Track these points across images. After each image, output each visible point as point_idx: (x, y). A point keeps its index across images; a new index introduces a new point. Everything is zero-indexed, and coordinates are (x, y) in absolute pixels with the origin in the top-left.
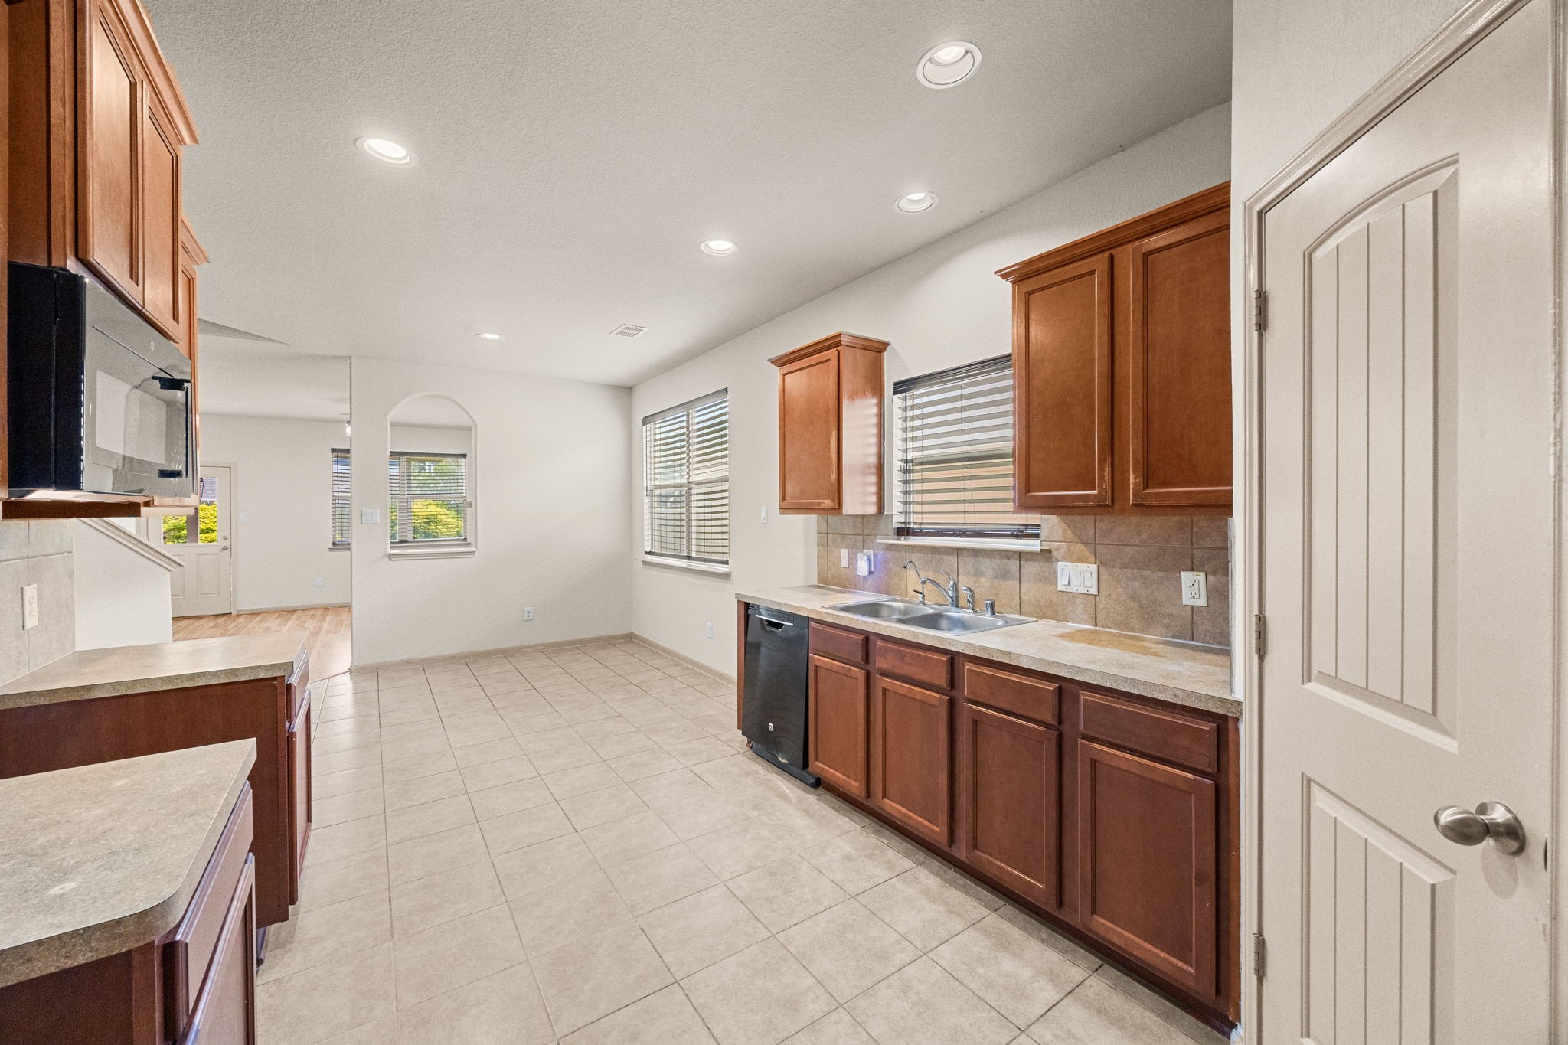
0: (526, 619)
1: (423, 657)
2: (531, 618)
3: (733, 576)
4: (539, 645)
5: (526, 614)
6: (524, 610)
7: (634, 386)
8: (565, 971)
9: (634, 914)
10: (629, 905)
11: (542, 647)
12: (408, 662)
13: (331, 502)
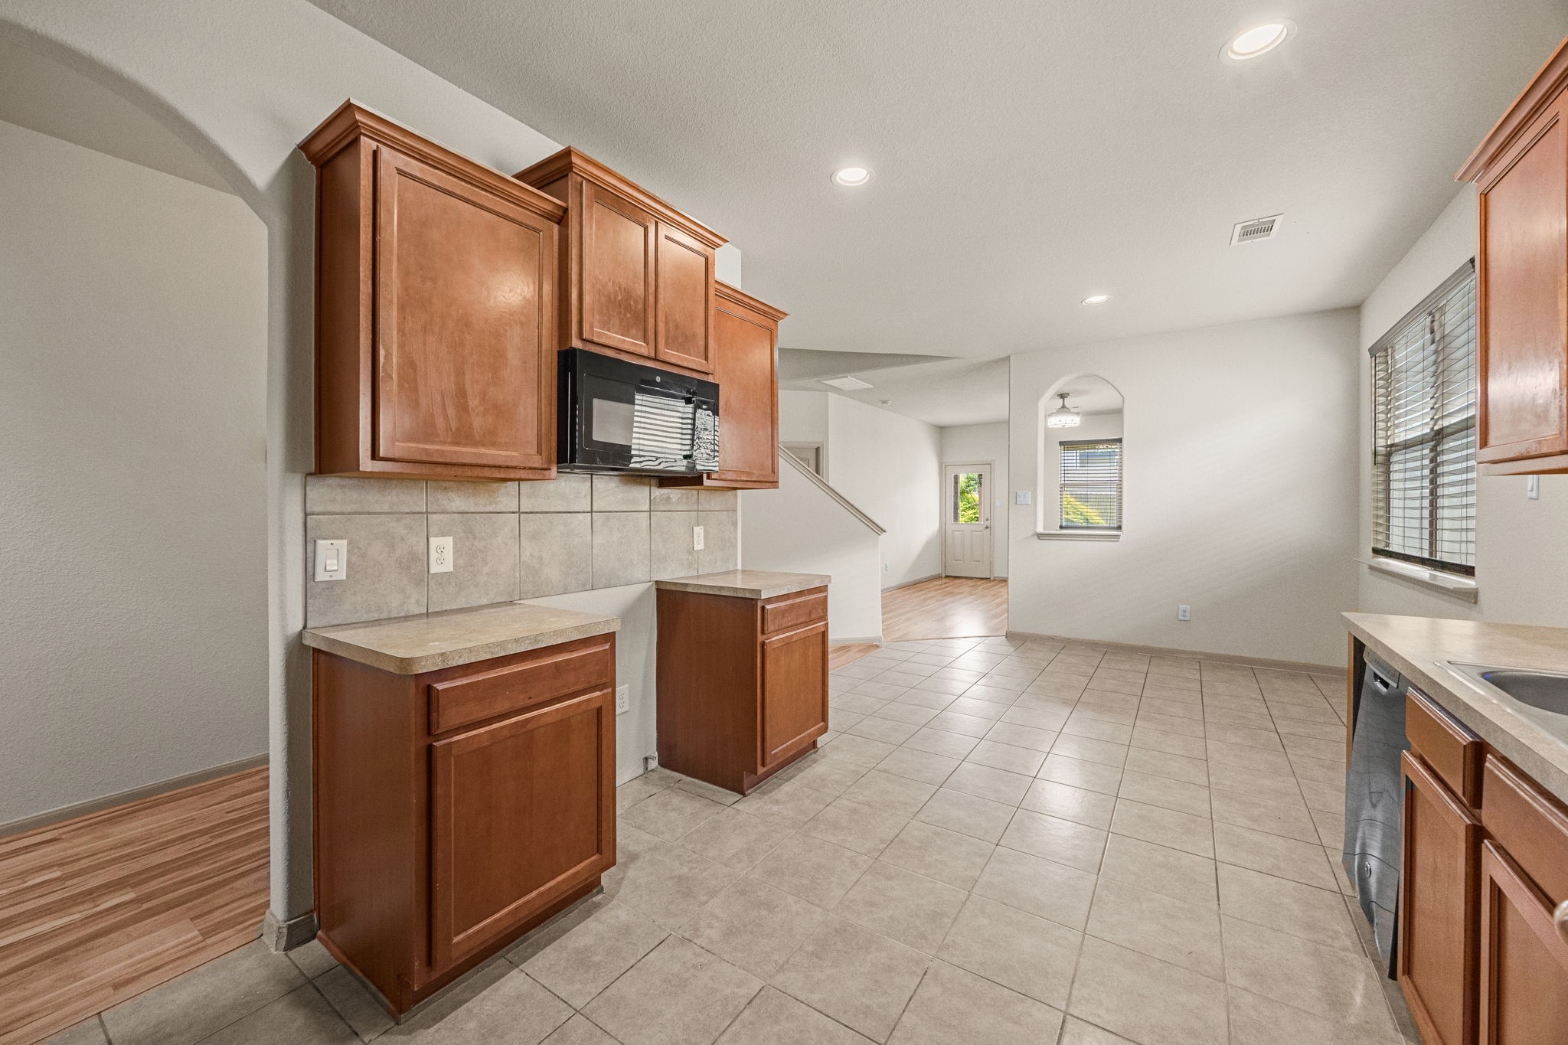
0: (1181, 618)
1: (1067, 636)
2: (1187, 619)
3: (1481, 597)
4: (1200, 653)
5: (1181, 613)
6: (1178, 607)
7: (1363, 301)
8: (835, 943)
9: (939, 954)
10: (946, 942)
11: (1202, 657)
12: (1052, 639)
13: (1059, 489)
